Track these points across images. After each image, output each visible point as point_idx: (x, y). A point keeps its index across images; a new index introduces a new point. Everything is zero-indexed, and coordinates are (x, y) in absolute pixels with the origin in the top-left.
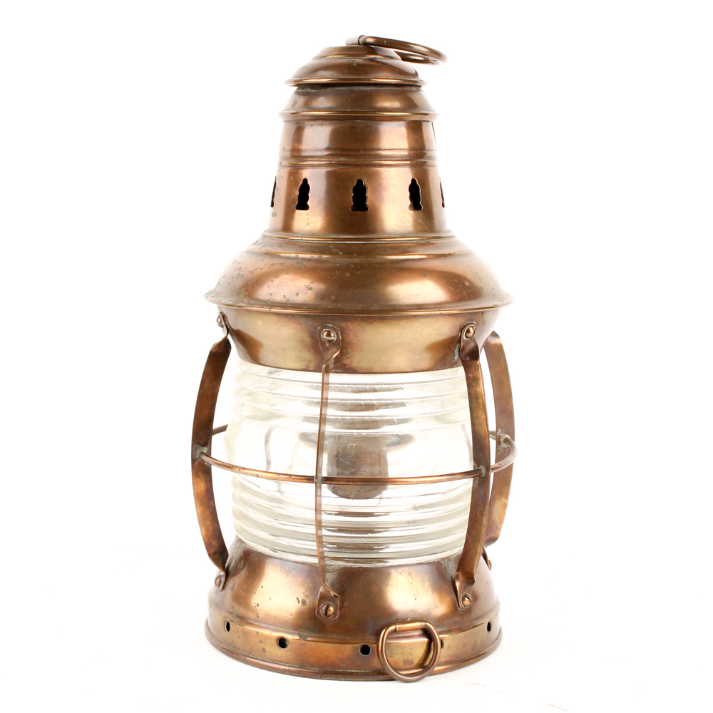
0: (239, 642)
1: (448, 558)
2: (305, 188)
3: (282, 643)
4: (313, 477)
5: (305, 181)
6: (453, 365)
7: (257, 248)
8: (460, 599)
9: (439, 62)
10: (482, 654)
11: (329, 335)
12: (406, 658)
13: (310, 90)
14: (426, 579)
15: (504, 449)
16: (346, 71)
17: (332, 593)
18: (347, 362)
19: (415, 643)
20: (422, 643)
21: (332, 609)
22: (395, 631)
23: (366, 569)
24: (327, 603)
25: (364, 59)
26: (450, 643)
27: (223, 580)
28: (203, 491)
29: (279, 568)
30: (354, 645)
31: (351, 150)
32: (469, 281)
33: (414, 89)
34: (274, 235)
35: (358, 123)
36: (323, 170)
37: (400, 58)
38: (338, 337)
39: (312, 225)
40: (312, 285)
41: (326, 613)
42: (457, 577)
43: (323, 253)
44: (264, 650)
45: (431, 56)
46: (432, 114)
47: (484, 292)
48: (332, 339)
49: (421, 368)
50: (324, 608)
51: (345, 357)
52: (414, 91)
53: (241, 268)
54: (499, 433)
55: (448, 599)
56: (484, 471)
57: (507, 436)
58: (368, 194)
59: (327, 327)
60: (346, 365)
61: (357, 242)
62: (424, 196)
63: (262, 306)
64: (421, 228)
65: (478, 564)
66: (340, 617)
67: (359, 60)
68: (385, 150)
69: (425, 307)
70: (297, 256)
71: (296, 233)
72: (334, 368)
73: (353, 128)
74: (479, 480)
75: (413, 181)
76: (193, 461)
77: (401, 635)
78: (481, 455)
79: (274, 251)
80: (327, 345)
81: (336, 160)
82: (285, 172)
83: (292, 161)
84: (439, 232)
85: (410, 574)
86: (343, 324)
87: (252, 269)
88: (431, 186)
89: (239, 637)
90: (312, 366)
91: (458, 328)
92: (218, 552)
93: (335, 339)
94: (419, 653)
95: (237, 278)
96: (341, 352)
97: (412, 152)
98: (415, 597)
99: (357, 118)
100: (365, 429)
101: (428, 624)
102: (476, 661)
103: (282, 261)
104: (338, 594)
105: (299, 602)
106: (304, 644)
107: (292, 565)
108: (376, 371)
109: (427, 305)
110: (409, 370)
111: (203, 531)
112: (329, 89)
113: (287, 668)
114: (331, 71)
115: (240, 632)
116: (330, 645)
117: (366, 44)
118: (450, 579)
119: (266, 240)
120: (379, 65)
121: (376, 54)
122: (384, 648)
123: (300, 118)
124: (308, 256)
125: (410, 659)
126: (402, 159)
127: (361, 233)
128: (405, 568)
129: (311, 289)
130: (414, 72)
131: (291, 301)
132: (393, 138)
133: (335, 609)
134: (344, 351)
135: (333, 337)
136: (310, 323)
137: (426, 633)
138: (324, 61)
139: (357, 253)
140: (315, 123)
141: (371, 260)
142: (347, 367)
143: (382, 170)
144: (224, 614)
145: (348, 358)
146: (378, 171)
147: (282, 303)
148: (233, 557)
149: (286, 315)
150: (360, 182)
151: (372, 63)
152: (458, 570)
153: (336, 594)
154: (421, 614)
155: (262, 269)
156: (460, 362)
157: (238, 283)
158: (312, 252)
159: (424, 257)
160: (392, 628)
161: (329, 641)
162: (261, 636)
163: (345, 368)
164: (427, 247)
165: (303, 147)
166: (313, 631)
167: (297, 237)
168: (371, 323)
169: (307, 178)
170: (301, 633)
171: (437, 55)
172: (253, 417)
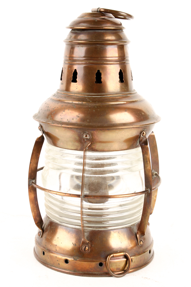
0: (49, 260)
1: (134, 225)
2: (75, 73)
3: (66, 261)
4: (80, 195)
5: (75, 70)
6: (136, 147)
7: (55, 98)
8: (139, 242)
9: (131, 19)
10: (147, 263)
11: (86, 136)
12: (117, 267)
13: (77, 32)
14: (125, 234)
15: (155, 178)
16: (93, 24)
17: (87, 242)
18: (93, 147)
19: (121, 261)
20: (124, 261)
21: (87, 248)
22: (113, 256)
23: (101, 231)
24: (85, 245)
25: (100, 18)
26: (135, 260)
27: (41, 234)
28: (33, 198)
29: (65, 230)
30: (96, 263)
31: (95, 58)
32: (144, 112)
33: (121, 31)
34: (62, 93)
35: (98, 46)
36: (83, 66)
37: (114, 17)
38: (90, 137)
39: (79, 89)
40: (79, 115)
41: (85, 249)
42: (138, 233)
43: (83, 101)
44: (59, 264)
45: (127, 17)
46: (128, 42)
47: (149, 117)
48: (88, 138)
49: (124, 149)
50: (84, 248)
51: (93, 145)
52: (121, 32)
53: (48, 107)
54: (153, 171)
55: (134, 242)
56: (149, 191)
57: (156, 173)
58: (102, 76)
59: (85, 133)
60: (93, 148)
61: (97, 97)
62: (125, 76)
63: (58, 124)
64: (124, 90)
65: (146, 228)
66: (90, 251)
67: (98, 19)
68: (109, 57)
69: (126, 124)
70: (73, 102)
71: (72, 92)
72: (88, 149)
73: (96, 48)
74: (147, 194)
75: (121, 70)
76: (29, 185)
77: (115, 258)
78: (148, 184)
79: (62, 100)
80: (86, 140)
81: (89, 62)
82: (67, 66)
83: (69, 61)
84: (131, 91)
85: (119, 232)
86: (92, 132)
87: (54, 107)
88: (128, 72)
89: (49, 258)
90: (79, 148)
91: (139, 132)
92: (39, 222)
93: (89, 138)
94: (123, 265)
95: (47, 111)
96: (91, 143)
97: (120, 58)
98: (121, 242)
99: (98, 44)
100: (101, 174)
101: (126, 253)
102: (145, 266)
103: (66, 104)
104: (90, 241)
105: (73, 245)
106: (76, 262)
107: (70, 229)
108: (105, 150)
109: (127, 123)
110: (119, 150)
111: (33, 214)
112: (85, 31)
113: (69, 272)
114: (86, 23)
115: (49, 256)
116: (86, 262)
117: (100, 12)
118: (135, 234)
119: (59, 94)
120: (106, 21)
121: (105, 16)
122: (108, 264)
123: (73, 43)
124: (77, 102)
125: (119, 267)
126: (116, 61)
127: (99, 92)
128: (117, 230)
129: (79, 117)
130: (120, 23)
131: (70, 122)
132: (112, 52)
133: (89, 248)
134: (93, 143)
135: (88, 137)
136: (79, 131)
137: (126, 257)
138: (83, 19)
139: (98, 102)
140: (80, 46)
141: (104, 104)
142: (94, 149)
143: (108, 66)
144: (42, 248)
145: (94, 145)
146: (106, 66)
147: (67, 123)
148: (45, 224)
149: (68, 128)
150: (99, 71)
151: (103, 20)
152: (138, 230)
153: (89, 242)
154: (123, 249)
155: (58, 107)
156: (140, 145)
157: (48, 113)
158: (79, 101)
159: (125, 103)
160: (112, 255)
161: (86, 261)
162: (58, 258)
163: (93, 149)
164: (126, 98)
165: (74, 56)
166: (79, 257)
167: (72, 94)
168: (104, 131)
169: (76, 69)
170: (74, 258)
171: (130, 16)
172: (54, 169)
